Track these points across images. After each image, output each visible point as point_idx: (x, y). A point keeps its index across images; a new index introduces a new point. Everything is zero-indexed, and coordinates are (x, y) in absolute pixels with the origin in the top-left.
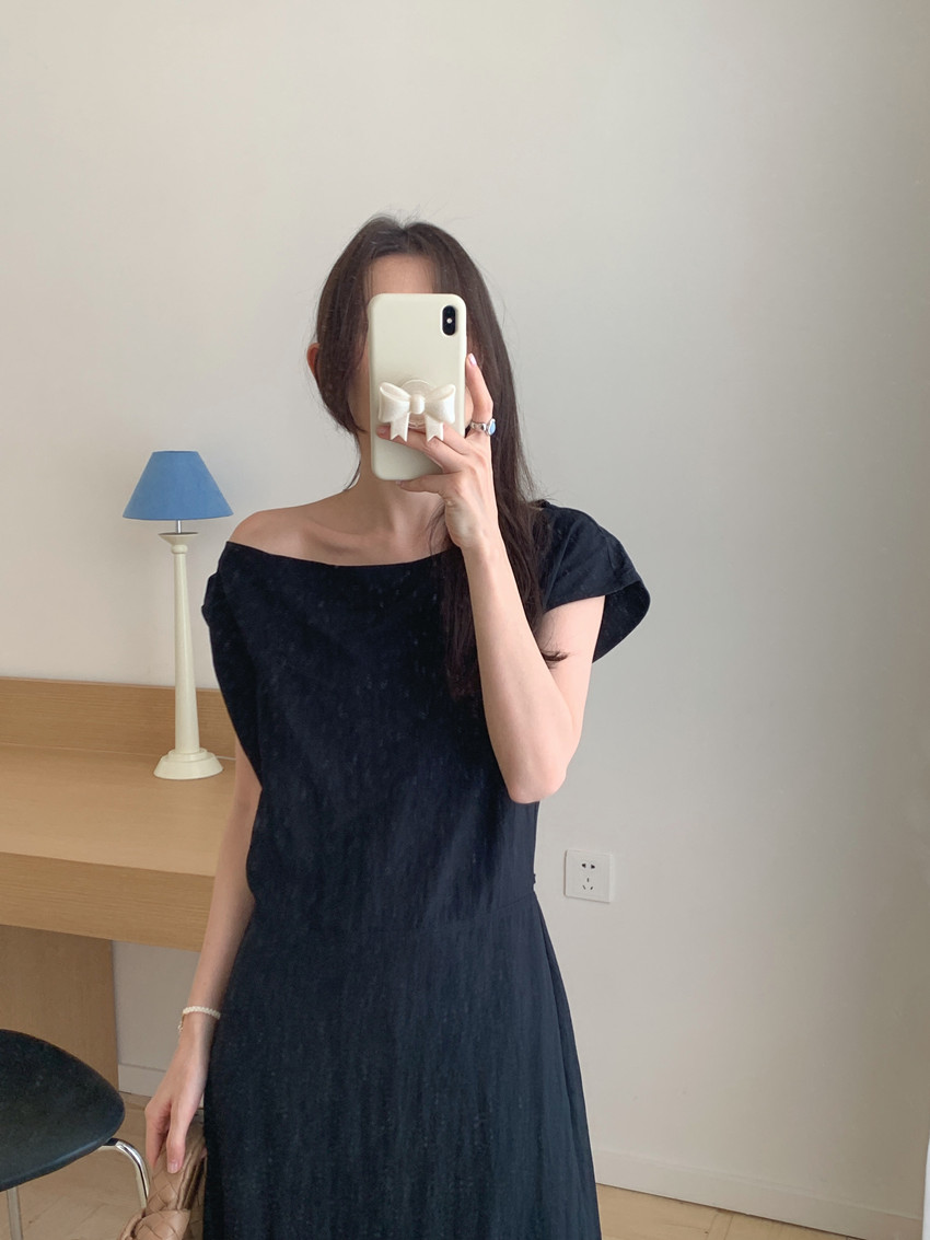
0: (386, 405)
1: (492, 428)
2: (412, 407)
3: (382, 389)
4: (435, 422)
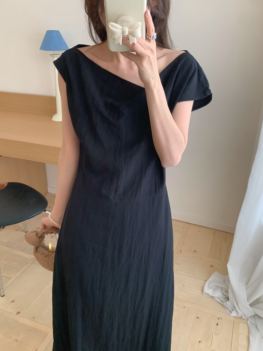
0: (113, 33)
1: (155, 37)
2: (123, 32)
3: (110, 26)
4: (133, 37)
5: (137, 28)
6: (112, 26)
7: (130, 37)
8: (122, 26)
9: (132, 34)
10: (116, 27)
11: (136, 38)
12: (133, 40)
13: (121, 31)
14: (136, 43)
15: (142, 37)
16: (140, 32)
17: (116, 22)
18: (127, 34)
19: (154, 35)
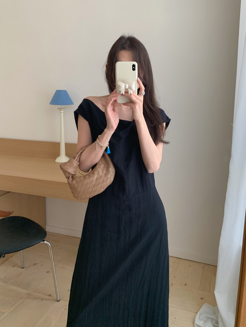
3: (118, 83)
4: (130, 90)
5: (133, 84)
8: (125, 84)
9: (130, 88)
10: (122, 84)
11: (132, 91)
12: (130, 92)
13: (124, 86)
16: (134, 88)
17: (122, 82)
18: (127, 88)
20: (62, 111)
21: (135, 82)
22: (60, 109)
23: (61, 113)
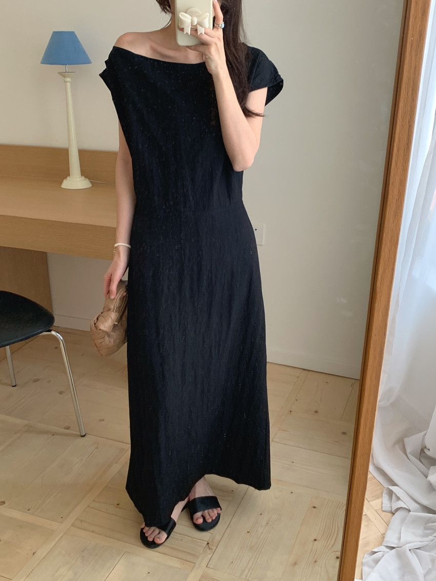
0: (182, 21)
2: (192, 22)
3: (180, 15)
4: (201, 28)
5: (206, 18)
6: (182, 15)
7: (199, 28)
8: (191, 16)
9: (200, 24)
10: (186, 17)
11: (203, 29)
12: (201, 30)
13: (190, 21)
14: (203, 33)
15: (209, 27)
16: (208, 23)
17: (186, 13)
18: (195, 23)
19: (222, 24)
20: (68, 79)
21: (208, 14)
22: (63, 74)
23: (66, 82)
